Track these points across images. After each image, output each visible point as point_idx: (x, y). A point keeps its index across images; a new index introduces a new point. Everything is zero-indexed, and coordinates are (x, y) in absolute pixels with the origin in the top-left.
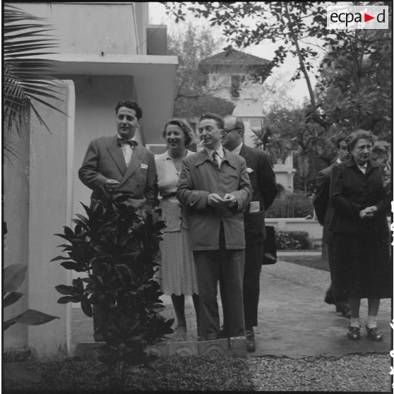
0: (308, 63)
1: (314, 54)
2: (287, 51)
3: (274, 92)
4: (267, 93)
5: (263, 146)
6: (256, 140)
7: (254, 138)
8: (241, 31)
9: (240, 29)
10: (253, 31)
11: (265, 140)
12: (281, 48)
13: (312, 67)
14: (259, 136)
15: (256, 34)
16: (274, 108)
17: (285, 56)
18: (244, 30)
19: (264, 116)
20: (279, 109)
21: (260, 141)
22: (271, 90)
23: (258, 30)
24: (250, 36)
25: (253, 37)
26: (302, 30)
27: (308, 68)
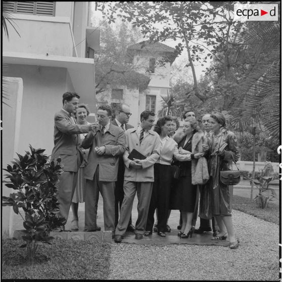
0: (197, 56)
1: (202, 50)
2: (183, 47)
3: (180, 71)
4: (175, 71)
5: (168, 108)
6: (164, 103)
7: (162, 102)
8: (153, 32)
9: (152, 30)
10: (161, 32)
11: (170, 104)
12: (180, 45)
13: (200, 58)
14: (166, 101)
15: (163, 34)
16: (179, 81)
17: (182, 50)
18: (155, 31)
19: (170, 87)
20: (183, 82)
21: (166, 105)
22: (178, 69)
23: (164, 32)
24: (159, 35)
25: (160, 36)
26: (194, 34)
27: (197, 59)
